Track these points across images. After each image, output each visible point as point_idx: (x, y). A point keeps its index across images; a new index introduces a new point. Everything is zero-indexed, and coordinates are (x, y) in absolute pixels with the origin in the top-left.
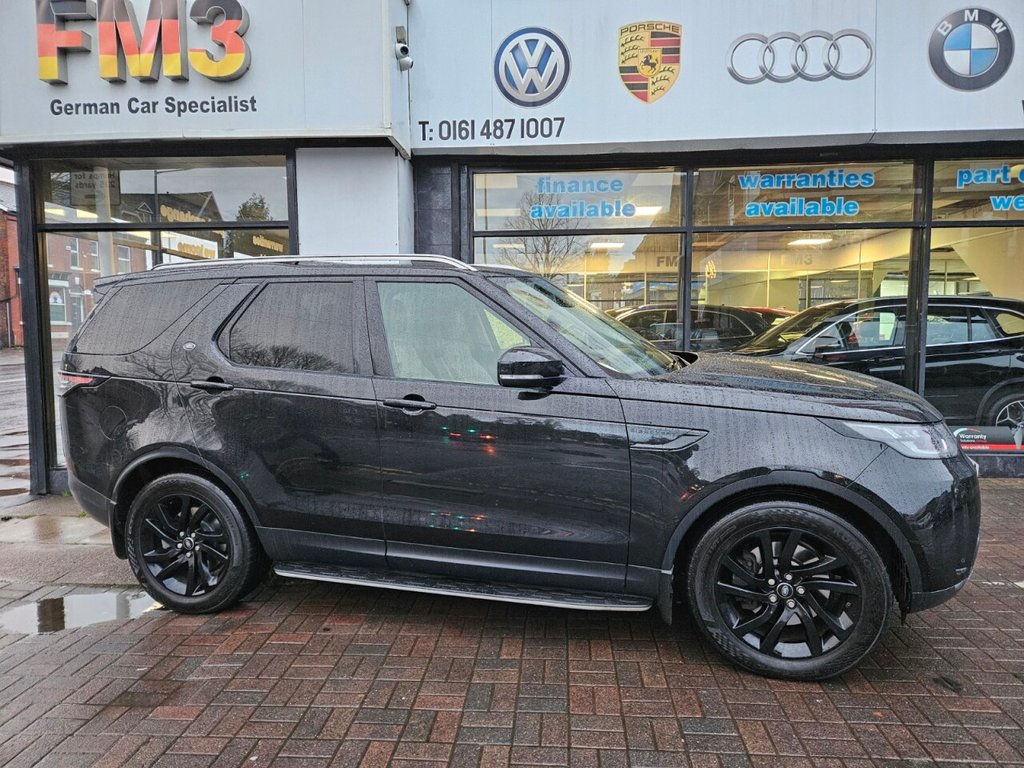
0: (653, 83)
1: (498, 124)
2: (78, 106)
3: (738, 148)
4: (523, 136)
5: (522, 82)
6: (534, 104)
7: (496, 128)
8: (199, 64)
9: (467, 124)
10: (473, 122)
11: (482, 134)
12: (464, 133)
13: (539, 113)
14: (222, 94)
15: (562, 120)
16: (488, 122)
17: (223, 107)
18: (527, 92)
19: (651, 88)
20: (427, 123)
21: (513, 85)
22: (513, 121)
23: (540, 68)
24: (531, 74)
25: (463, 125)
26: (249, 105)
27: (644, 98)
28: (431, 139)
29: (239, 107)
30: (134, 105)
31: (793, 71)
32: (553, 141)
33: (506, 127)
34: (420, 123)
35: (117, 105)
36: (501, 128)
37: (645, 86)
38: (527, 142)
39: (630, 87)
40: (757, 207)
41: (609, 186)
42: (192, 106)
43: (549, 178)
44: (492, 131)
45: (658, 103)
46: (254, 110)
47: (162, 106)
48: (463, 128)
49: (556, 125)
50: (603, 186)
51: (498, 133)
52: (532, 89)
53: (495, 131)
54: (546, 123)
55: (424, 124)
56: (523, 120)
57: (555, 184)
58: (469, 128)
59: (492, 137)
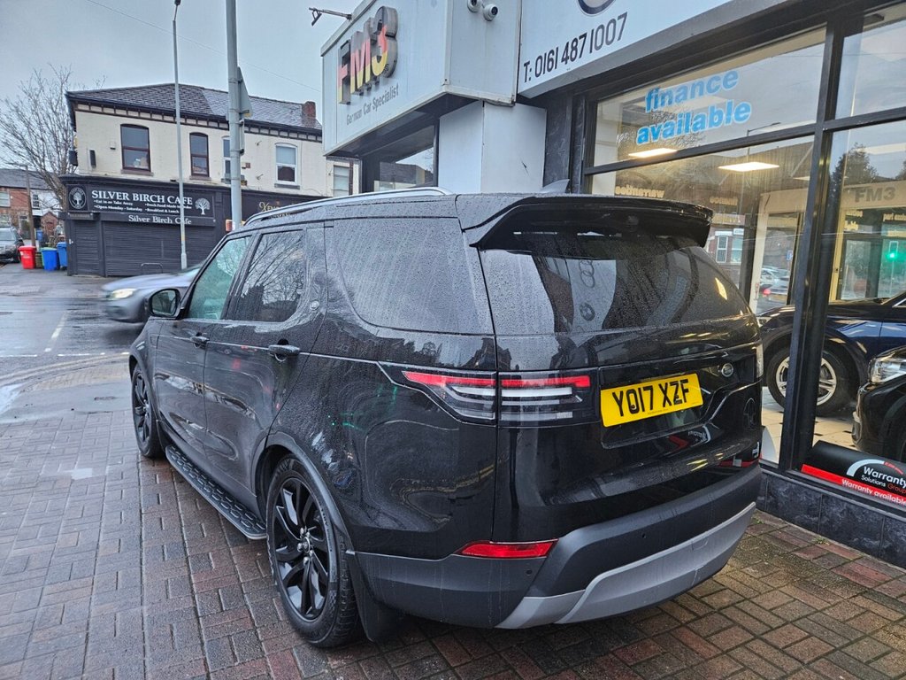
1: (574, 44)
4: (591, 52)
7: (573, 49)
8: (375, 67)
9: (553, 54)
10: (558, 49)
11: (562, 60)
12: (551, 63)
13: (606, 16)
15: (625, 15)
16: (568, 44)
17: (388, 97)
20: (529, 63)
22: (585, 36)
25: (551, 56)
26: (396, 91)
28: (530, 79)
29: (393, 94)
30: (365, 109)
32: (617, 46)
33: (581, 42)
35: (361, 111)
36: (576, 48)
38: (596, 55)
41: (721, 83)
42: (380, 102)
44: (569, 55)
46: (398, 93)
47: (373, 105)
48: (548, 61)
49: (619, 24)
51: (574, 54)
53: (571, 53)
54: (611, 26)
55: (526, 65)
56: (593, 31)
58: (554, 57)
59: (569, 61)
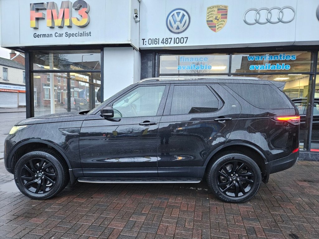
0: (218, 25)
1: (167, 39)
2: (41, 35)
3: (247, 47)
4: (174, 43)
5: (175, 26)
6: (179, 33)
7: (166, 41)
8: (75, 22)
9: (157, 40)
10: (159, 39)
11: (162, 43)
12: (156, 43)
13: (180, 36)
14: (81, 31)
15: (187, 38)
16: (163, 39)
17: (81, 35)
18: (176, 29)
19: (217, 27)
20: (145, 39)
21: (172, 27)
22: (171, 38)
23: (181, 21)
24: (178, 23)
25: (156, 40)
26: (89, 34)
27: (215, 30)
28: (146, 44)
29: (86, 35)
30: (57, 35)
31: (266, 21)
32: (184, 45)
33: (169, 40)
34: (142, 39)
35: (52, 34)
36: (167, 41)
37: (215, 27)
38: (176, 45)
39: (210, 27)
40: (253, 66)
41: (203, 59)
42: (73, 35)
43: (184, 57)
44: (164, 41)
45: (219, 32)
46: (90, 36)
47: (64, 35)
48: (156, 41)
49: (185, 39)
50: (201, 59)
51: (167, 42)
52: (178, 28)
53: (165, 42)
54: (182, 39)
55: (143, 39)
56: (174, 38)
57: (186, 59)
58: (158, 41)
59: (165, 44)
